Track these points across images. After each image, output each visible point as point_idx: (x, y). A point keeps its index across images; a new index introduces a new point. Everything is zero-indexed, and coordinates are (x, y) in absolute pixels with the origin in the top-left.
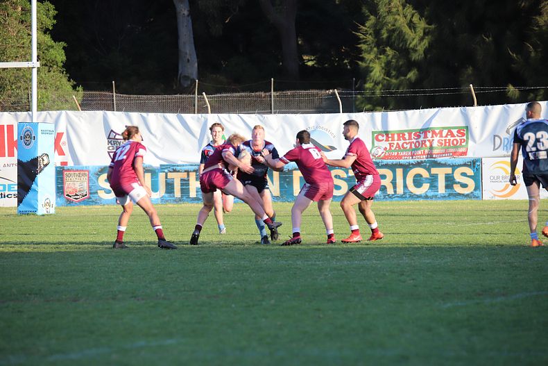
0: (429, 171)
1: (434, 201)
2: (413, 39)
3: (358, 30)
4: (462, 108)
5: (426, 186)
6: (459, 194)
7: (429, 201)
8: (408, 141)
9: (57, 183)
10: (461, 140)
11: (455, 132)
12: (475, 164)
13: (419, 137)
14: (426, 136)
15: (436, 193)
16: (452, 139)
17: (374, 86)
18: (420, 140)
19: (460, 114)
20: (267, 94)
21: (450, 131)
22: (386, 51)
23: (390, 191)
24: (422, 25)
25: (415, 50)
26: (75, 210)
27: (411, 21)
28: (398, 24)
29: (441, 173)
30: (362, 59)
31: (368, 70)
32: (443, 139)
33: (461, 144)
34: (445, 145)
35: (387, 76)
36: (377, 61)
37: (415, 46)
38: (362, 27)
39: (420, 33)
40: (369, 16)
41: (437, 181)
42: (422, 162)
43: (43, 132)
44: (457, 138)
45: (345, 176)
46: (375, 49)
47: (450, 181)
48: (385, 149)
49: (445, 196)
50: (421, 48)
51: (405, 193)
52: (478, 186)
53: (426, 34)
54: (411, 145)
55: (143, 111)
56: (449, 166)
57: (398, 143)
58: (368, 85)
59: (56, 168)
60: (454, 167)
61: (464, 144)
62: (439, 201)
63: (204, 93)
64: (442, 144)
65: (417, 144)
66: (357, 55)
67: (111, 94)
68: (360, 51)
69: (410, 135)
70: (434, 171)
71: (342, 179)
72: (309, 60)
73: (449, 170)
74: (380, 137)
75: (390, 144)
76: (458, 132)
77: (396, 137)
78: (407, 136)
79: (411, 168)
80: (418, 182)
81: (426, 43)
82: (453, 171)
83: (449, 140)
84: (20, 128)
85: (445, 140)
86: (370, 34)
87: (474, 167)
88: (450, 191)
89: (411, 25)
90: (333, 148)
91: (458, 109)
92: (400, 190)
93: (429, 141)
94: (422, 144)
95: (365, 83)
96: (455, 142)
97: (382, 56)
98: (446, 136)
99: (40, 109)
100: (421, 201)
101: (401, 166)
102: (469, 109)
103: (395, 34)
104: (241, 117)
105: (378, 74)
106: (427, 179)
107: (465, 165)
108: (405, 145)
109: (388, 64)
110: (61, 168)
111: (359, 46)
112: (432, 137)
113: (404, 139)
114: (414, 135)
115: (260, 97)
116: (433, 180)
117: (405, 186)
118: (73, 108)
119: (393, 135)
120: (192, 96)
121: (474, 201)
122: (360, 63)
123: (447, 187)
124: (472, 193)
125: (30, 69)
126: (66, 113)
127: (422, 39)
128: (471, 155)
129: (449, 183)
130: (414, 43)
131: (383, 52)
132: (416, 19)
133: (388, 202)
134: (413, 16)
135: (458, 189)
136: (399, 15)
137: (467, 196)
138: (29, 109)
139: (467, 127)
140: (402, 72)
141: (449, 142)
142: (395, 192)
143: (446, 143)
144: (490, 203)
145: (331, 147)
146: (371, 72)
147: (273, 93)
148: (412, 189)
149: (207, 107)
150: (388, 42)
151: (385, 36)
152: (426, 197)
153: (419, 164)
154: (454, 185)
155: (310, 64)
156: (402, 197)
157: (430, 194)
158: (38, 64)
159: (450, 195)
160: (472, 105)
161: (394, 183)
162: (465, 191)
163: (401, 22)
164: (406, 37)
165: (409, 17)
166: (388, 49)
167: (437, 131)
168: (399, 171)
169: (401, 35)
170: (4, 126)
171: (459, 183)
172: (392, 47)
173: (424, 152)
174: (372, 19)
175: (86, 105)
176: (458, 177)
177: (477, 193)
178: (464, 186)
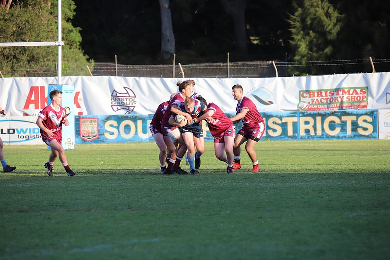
0: (340, 118)
1: (344, 140)
2: (329, 25)
3: (289, 18)
4: (364, 74)
5: (338, 130)
6: (362, 135)
7: (340, 140)
8: (324, 98)
9: (76, 127)
10: (363, 96)
11: (359, 91)
12: (373, 114)
13: (333, 94)
14: (338, 94)
15: (345, 135)
16: (357, 96)
17: (301, 58)
18: (333, 97)
19: (363, 79)
20: (225, 64)
21: (355, 90)
22: (309, 33)
23: (312, 133)
24: (335, 15)
25: (330, 33)
26: (88, 147)
27: (327, 12)
28: (318, 14)
29: (349, 120)
30: (293, 39)
31: (297, 47)
32: (350, 96)
33: (363, 99)
34: (352, 100)
35: (310, 51)
36: (303, 40)
37: (331, 29)
38: (292, 16)
39: (334, 20)
40: (297, 9)
41: (346, 126)
42: (335, 112)
43: (66, 91)
44: (360, 95)
45: (280, 122)
46: (302, 32)
47: (355, 126)
48: (309, 103)
49: (351, 137)
50: (335, 31)
51: (323, 135)
52: (375, 130)
53: (338, 20)
54: (327, 100)
55: (136, 76)
56: (355, 115)
57: (317, 99)
58: (297, 58)
59: (75, 116)
60: (358, 116)
61: (365, 99)
62: (347, 140)
63: (179, 64)
64: (349, 99)
65: (331, 99)
66: (288, 36)
67: (114, 64)
68: (291, 33)
69: (326, 93)
70: (344, 118)
71: (278, 124)
72: (254, 40)
73: (354, 118)
74: (305, 95)
75: (312, 99)
76: (361, 91)
77: (316, 94)
78: (324, 94)
79: (327, 117)
80: (332, 126)
81: (338, 27)
82: (358, 118)
83: (355, 97)
84: (50, 89)
85: (352, 97)
86: (298, 21)
87: (372, 116)
88: (355, 133)
89: (328, 15)
90: (271, 103)
91: (361, 74)
92: (319, 132)
93: (340, 97)
94: (335, 100)
95: (294, 55)
96: (359, 98)
97: (306, 37)
98: (352, 94)
99: (64, 75)
100: (335, 140)
101: (320, 115)
102: (369, 74)
103: (316, 21)
104: (205, 81)
105: (303, 50)
106: (338, 124)
107: (366, 114)
108: (323, 100)
109: (311, 42)
110: (78, 117)
111: (290, 29)
112: (343, 94)
113: (322, 96)
114: (329, 93)
115: (220, 66)
116: (343, 125)
117: (323, 130)
118: (87, 75)
119: (314, 93)
120: (171, 65)
121: (372, 140)
122: (291, 42)
123: (353, 130)
124: (371, 134)
125: (57, 47)
126: (82, 78)
127: (335, 25)
128: (370, 107)
129: (355, 127)
130: (330, 27)
131: (308, 34)
132: (331, 11)
133: (311, 141)
134: (329, 8)
135: (361, 131)
136: (319, 8)
137: (368, 136)
138: (56, 75)
139: (367, 88)
140: (321, 48)
141: (355, 98)
142: (316, 133)
143: (352, 98)
144: (384, 141)
145: (270, 102)
146: (299, 48)
147: (229, 64)
148: (328, 131)
149: (182, 73)
150: (311, 27)
151: (309, 22)
152: (338, 137)
153: (333, 114)
154: (358, 129)
155: (255, 42)
156: (320, 137)
157: (341, 135)
158: (62, 43)
159: (355, 136)
160: (371, 71)
161: (315, 127)
162: (366, 133)
163: (321, 12)
164: (324, 23)
165: (326, 9)
166: (311, 32)
167: (346, 90)
168: (319, 119)
169: (320, 22)
170: (38, 87)
171: (361, 127)
172: (314, 31)
173: (337, 105)
174: (300, 11)
175: (96, 72)
176: (361, 123)
177: (374, 134)
178: (365, 129)
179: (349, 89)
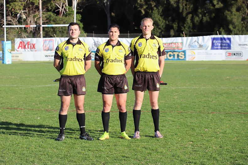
0: (173, 53)
1: (174, 61)
5: (172, 57)
12: (184, 52)
14: (172, 44)
15: (175, 59)
16: (178, 45)
21: (178, 43)
29: (176, 54)
47: (178, 56)
52: (185, 57)
60: (179, 52)
62: (176, 61)
65: (169, 46)
73: (178, 53)
78: (167, 44)
80: (170, 56)
88: (178, 58)
100: (171, 61)
102: (183, 38)
106: (172, 55)
107: (182, 52)
116: (174, 55)
117: (167, 57)
121: (184, 61)
128: (183, 49)
135: (180, 58)
137: (182, 60)
139: (182, 43)
144: (188, 61)
152: (172, 60)
153: (170, 51)
157: (173, 59)
162: (182, 58)
173: (171, 48)
176: (180, 55)
177: (185, 59)
178: (182, 57)
179: (176, 43)
